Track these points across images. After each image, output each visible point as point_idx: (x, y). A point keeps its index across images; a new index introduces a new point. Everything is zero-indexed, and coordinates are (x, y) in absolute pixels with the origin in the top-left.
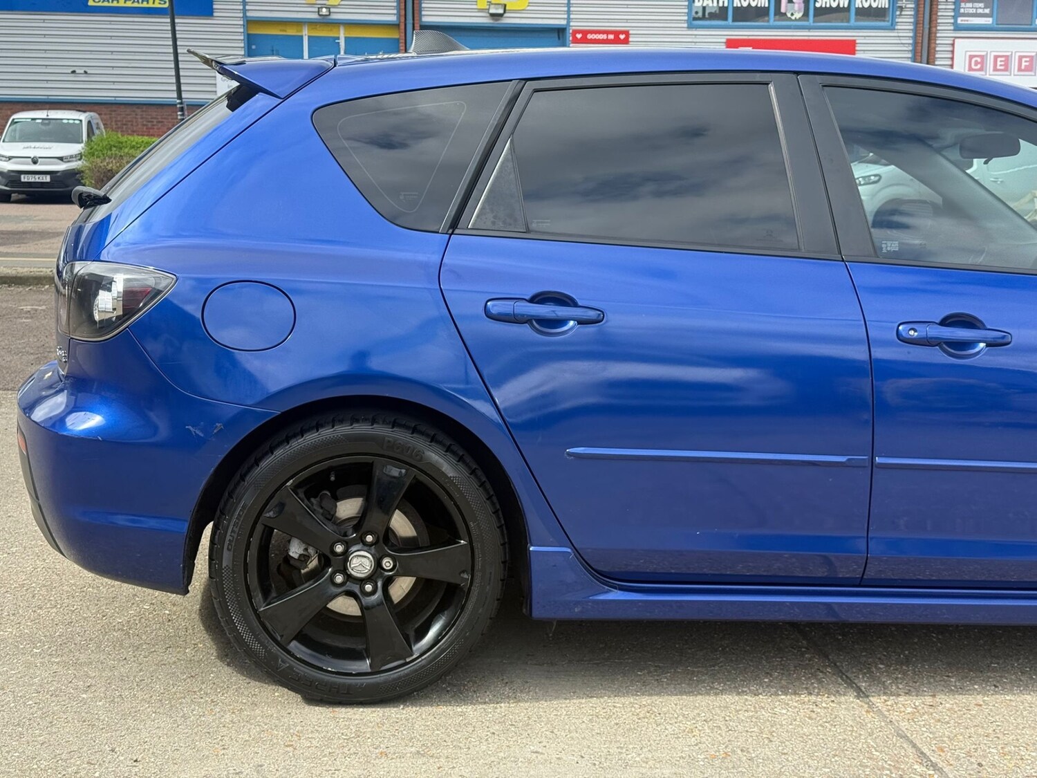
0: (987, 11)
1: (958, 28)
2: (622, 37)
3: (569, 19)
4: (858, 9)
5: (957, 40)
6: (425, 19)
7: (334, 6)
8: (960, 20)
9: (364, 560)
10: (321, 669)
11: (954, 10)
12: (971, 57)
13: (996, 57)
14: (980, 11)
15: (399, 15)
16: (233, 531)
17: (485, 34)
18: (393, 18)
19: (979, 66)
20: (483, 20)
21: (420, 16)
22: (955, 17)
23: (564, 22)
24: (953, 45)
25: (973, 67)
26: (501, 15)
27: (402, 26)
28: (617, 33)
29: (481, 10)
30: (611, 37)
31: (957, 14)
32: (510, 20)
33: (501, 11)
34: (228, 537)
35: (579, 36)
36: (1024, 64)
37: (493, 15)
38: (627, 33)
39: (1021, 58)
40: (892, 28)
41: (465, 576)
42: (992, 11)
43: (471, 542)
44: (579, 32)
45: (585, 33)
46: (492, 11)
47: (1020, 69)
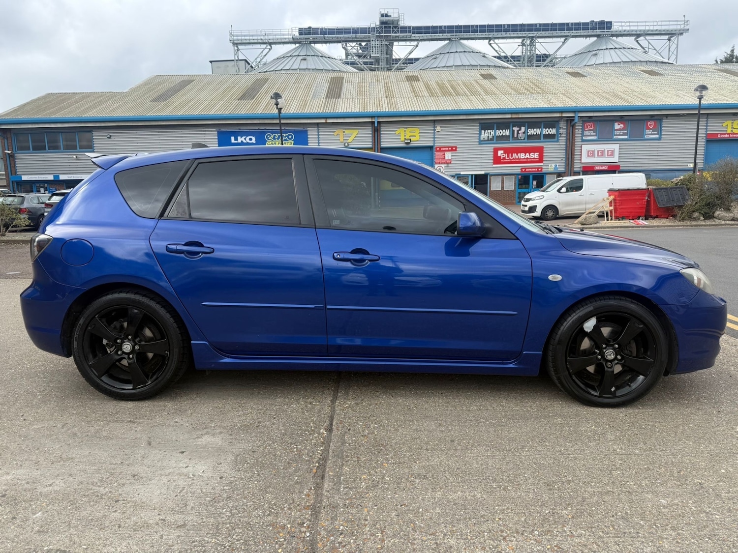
0: (595, 134)
1: (583, 141)
2: (454, 149)
3: (434, 143)
4: (544, 135)
5: (583, 145)
6: (382, 146)
7: (350, 143)
8: (584, 138)
9: (128, 346)
10: (114, 387)
11: (581, 134)
12: (588, 151)
13: (598, 151)
14: (592, 134)
15: (372, 144)
16: (76, 334)
17: (404, 150)
18: (371, 146)
19: (591, 155)
20: (403, 145)
21: (380, 144)
22: (582, 137)
23: (432, 144)
24: (581, 147)
25: (589, 155)
26: (409, 143)
27: (374, 148)
28: (452, 147)
29: (402, 141)
30: (450, 149)
31: (583, 135)
32: (412, 145)
33: (409, 141)
34: (75, 336)
35: (438, 149)
36: (609, 153)
37: (406, 143)
38: (456, 147)
39: (608, 151)
40: (557, 141)
41: (167, 352)
42: (596, 134)
43: (168, 339)
44: (438, 147)
45: (440, 148)
46: (406, 141)
47: (608, 155)
